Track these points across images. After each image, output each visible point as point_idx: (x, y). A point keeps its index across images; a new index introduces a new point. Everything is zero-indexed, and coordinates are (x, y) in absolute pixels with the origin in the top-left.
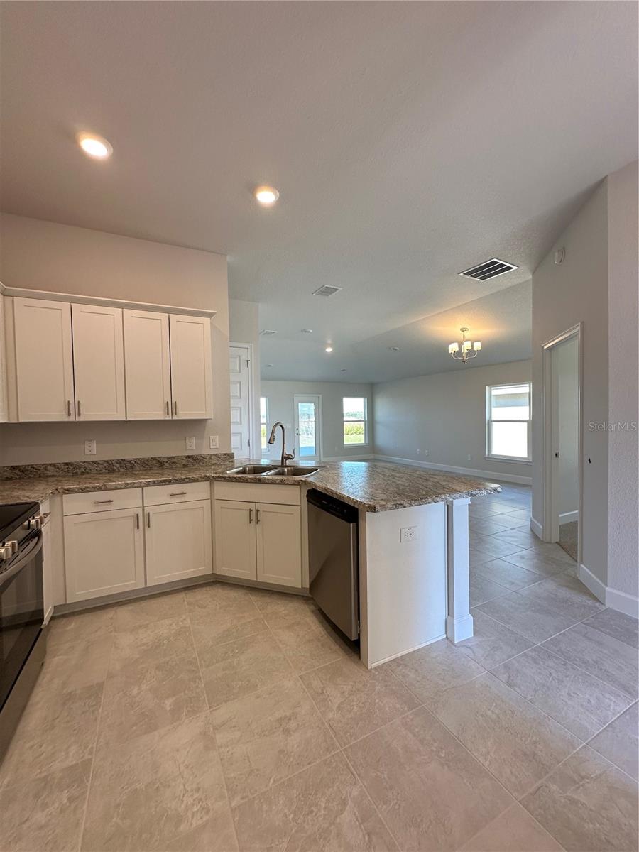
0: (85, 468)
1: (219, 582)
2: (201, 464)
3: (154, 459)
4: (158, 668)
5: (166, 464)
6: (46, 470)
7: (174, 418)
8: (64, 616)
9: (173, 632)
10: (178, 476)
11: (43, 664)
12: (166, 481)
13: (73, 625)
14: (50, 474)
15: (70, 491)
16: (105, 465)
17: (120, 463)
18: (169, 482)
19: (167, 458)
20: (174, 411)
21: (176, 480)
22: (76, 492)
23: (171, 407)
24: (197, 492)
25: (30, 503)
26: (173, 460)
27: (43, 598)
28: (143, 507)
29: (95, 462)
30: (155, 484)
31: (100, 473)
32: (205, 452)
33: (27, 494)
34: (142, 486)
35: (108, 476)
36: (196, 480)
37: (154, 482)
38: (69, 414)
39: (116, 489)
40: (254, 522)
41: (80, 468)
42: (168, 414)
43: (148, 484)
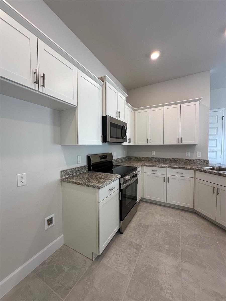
0: (152, 159)
1: (196, 213)
2: (192, 163)
3: (173, 159)
4: (166, 232)
5: (177, 161)
6: (142, 158)
7: (180, 144)
8: (143, 201)
9: (173, 223)
10: (181, 166)
11: (136, 212)
12: (175, 167)
13: (145, 205)
14: (143, 160)
15: (146, 166)
16: (157, 159)
17: (161, 159)
18: (177, 168)
19: (178, 159)
20: (181, 141)
21: (179, 167)
22: (147, 166)
23: (180, 140)
24: (188, 174)
25: (135, 167)
26: (180, 160)
27: (137, 194)
28: (167, 175)
29: (154, 158)
30: (171, 168)
31: (155, 161)
32: (194, 158)
33: (136, 165)
34: (167, 168)
35: (157, 163)
36: (188, 169)
37: (171, 167)
38: (147, 143)
39: (158, 167)
40: (216, 193)
41: (150, 159)
42: (178, 142)
43: (169, 167)
